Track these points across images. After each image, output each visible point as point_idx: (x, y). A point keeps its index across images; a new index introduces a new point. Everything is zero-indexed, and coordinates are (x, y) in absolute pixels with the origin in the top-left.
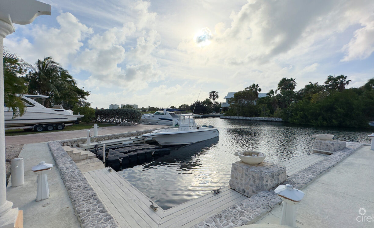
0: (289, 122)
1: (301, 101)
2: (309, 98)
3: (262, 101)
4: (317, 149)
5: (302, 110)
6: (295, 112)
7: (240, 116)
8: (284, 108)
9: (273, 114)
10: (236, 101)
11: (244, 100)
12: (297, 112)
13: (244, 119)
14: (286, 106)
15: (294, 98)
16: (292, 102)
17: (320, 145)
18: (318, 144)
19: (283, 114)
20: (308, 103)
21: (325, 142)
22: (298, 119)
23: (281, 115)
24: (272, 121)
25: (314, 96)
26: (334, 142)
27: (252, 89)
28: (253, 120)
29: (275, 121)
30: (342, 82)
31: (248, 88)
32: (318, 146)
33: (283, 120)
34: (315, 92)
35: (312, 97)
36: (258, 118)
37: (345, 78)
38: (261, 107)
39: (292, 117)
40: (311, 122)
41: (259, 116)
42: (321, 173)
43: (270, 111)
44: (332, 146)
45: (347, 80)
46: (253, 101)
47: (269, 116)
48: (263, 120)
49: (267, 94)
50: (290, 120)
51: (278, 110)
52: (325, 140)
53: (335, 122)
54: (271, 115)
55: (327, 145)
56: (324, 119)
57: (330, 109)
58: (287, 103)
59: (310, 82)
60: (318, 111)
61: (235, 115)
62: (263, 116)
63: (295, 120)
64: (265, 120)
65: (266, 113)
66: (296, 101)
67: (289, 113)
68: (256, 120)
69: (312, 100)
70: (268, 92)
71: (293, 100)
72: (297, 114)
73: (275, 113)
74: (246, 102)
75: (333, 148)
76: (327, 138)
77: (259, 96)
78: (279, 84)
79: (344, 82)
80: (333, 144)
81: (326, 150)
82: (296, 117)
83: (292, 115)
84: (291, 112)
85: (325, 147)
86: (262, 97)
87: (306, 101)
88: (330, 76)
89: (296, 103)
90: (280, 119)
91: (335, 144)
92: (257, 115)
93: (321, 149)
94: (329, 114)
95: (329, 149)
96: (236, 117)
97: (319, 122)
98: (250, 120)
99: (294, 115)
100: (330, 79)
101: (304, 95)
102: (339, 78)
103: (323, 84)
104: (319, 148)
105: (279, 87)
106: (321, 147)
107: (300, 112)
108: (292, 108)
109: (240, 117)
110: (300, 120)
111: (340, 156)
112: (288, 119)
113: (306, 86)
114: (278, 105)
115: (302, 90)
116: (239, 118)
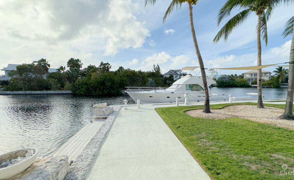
0: (77, 94)
1: (85, 77)
2: (91, 76)
3: (52, 76)
4: (97, 116)
5: (86, 84)
6: (81, 86)
7: (26, 90)
8: (73, 83)
9: (63, 88)
10: (21, 74)
11: (31, 74)
12: (83, 86)
13: (33, 93)
14: (74, 81)
15: (80, 74)
16: (79, 78)
17: (99, 112)
18: (97, 112)
19: (72, 87)
20: (90, 79)
21: (102, 110)
22: (83, 91)
23: (70, 88)
24: (62, 94)
25: (93, 74)
26: (107, 109)
27: (41, 64)
28: (44, 94)
29: (66, 94)
30: (108, 67)
31: (36, 62)
32: (97, 113)
33: (72, 92)
34: (94, 72)
35: (91, 75)
36: (49, 91)
37: (110, 65)
38: (52, 81)
39: (79, 90)
40: (92, 93)
41: (49, 89)
42: (101, 142)
43: (60, 85)
44: (106, 112)
45: (110, 66)
46: (42, 75)
47: (60, 89)
48: (54, 93)
49: (58, 70)
50: (77, 92)
51: (68, 84)
52: (102, 108)
53: (106, 92)
54: (62, 89)
55: (103, 112)
56: (100, 90)
57: (102, 83)
58: (75, 79)
59: (90, 65)
60: (96, 85)
61: (21, 89)
62: (54, 90)
63: (82, 92)
64: (56, 93)
65: (57, 87)
66: (82, 77)
67: (77, 86)
68: (47, 94)
69: (92, 77)
70: (58, 68)
71: (79, 77)
72: (82, 87)
73: (66, 87)
74: (33, 76)
75: (107, 113)
76: (103, 106)
77: (50, 71)
78: (68, 63)
79: (109, 67)
80: (106, 110)
81: (103, 116)
82: (82, 89)
83: (79, 88)
84: (78, 86)
85: (102, 113)
86: (53, 72)
87: (89, 78)
88: (102, 62)
89: (82, 79)
90: (70, 92)
91: (108, 110)
92: (47, 89)
93: (99, 116)
94: (102, 87)
95: (105, 114)
96: (21, 92)
97: (97, 92)
98: (40, 94)
99: (80, 88)
100: (102, 64)
101: (87, 73)
102: (106, 64)
103: (98, 67)
104: (98, 115)
105: (68, 64)
106: (99, 114)
107: (85, 85)
108: (79, 82)
109: (27, 92)
110: (85, 92)
111: (111, 119)
112: (76, 91)
113: (88, 66)
114: (68, 79)
115: (86, 69)
116: (25, 92)
